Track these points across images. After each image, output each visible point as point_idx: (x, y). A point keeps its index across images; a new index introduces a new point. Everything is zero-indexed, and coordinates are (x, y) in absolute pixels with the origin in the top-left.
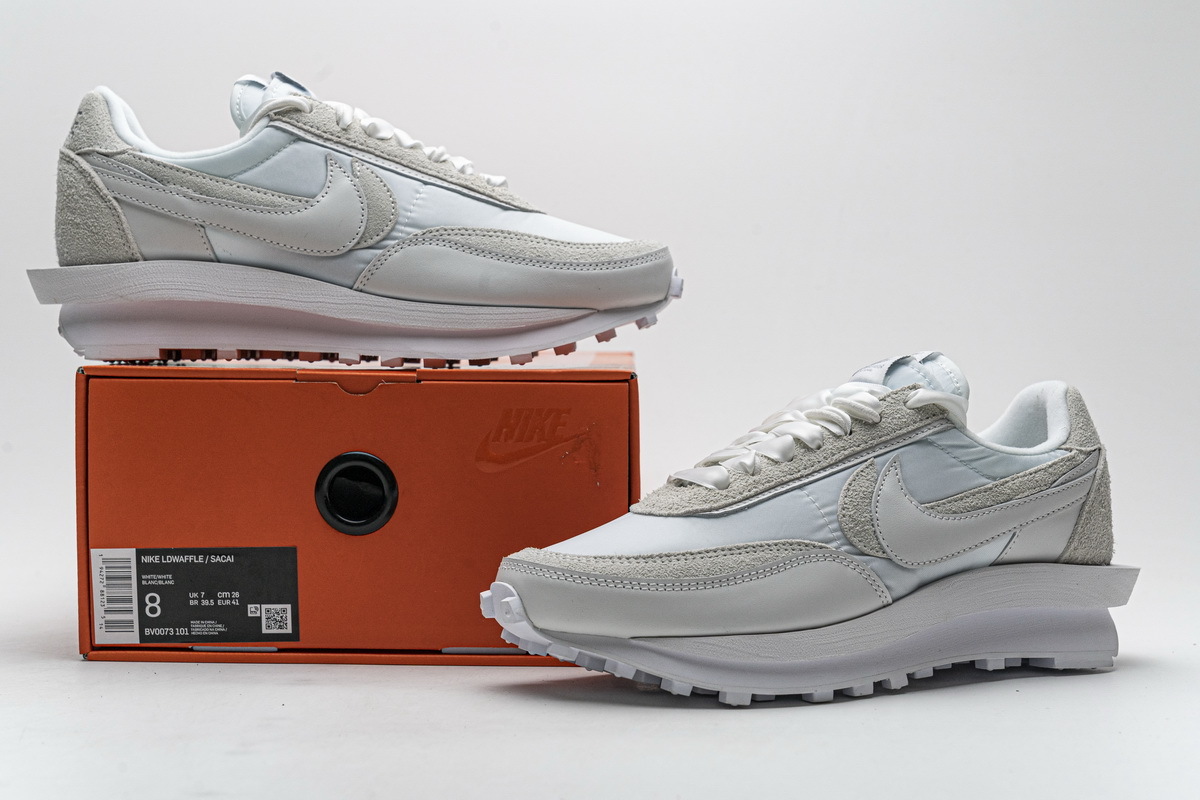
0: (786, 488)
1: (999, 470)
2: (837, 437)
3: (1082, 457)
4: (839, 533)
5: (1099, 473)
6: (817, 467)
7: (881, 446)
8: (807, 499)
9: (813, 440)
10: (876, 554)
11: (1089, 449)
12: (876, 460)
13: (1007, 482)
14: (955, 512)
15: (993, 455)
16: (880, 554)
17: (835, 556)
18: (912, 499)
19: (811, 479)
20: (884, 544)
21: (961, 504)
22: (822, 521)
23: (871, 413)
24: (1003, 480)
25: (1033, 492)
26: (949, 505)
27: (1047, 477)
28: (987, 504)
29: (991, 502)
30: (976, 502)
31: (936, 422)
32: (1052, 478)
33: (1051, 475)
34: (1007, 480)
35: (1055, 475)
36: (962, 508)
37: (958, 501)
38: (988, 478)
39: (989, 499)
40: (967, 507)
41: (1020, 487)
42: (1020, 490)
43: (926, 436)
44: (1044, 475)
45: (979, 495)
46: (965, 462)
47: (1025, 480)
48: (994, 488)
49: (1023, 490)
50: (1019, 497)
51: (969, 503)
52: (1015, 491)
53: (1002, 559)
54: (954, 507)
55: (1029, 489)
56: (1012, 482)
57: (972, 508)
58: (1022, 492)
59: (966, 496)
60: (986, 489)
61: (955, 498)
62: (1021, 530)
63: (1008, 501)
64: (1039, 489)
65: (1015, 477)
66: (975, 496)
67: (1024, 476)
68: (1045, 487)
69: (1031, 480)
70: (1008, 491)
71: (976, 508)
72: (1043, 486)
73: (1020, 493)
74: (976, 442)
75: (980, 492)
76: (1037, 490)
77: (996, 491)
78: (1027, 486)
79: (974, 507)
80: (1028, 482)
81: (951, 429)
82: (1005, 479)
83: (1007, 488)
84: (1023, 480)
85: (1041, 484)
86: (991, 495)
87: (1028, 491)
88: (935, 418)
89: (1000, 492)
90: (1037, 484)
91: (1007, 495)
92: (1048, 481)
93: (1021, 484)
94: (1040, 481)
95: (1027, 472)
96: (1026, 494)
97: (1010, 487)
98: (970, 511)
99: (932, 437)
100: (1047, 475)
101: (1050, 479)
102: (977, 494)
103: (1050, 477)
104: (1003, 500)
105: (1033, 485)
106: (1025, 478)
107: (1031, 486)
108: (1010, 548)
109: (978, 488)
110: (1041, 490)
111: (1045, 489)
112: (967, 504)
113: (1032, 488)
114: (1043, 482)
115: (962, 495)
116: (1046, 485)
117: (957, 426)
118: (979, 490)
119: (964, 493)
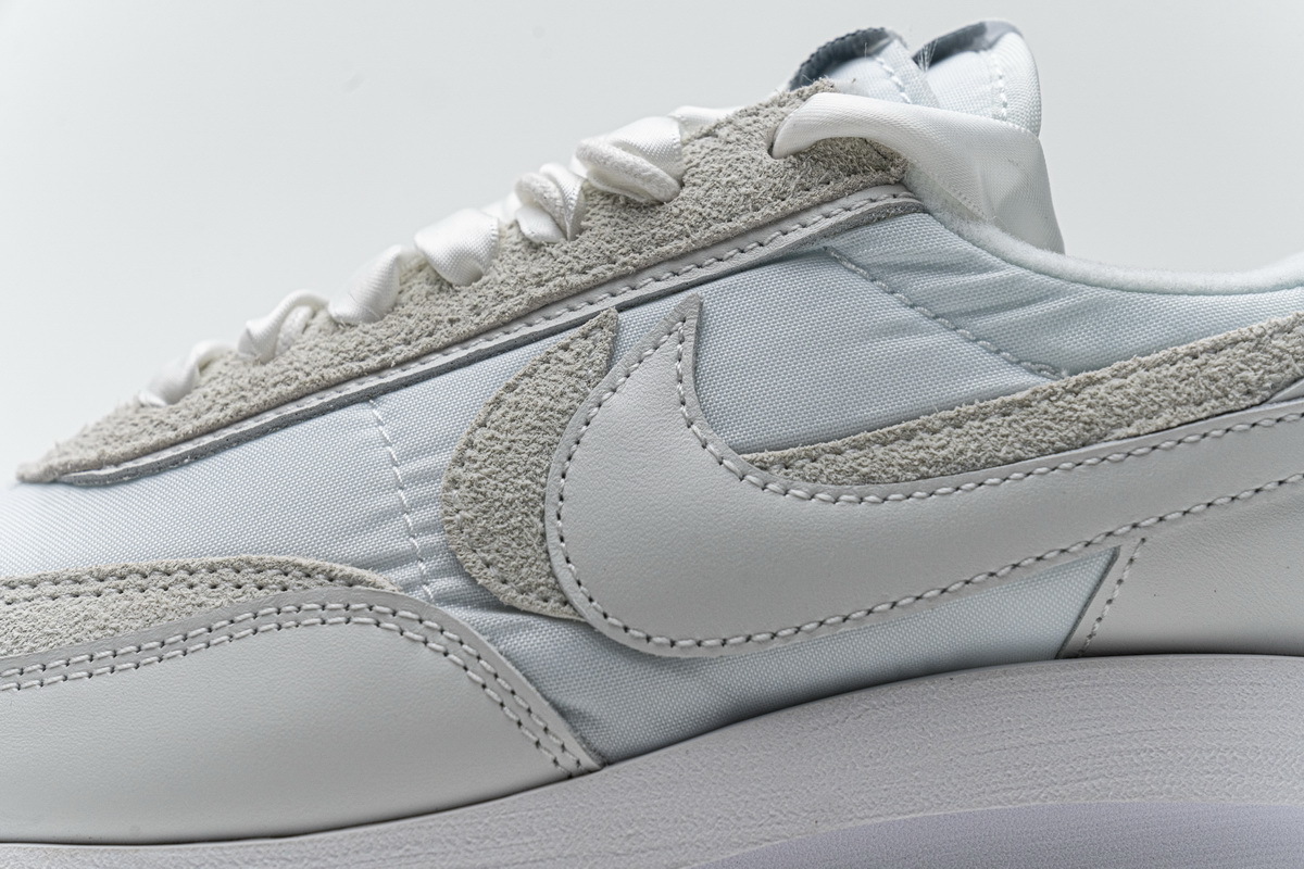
0: (332, 395)
1: (1076, 342)
2: (534, 246)
4: (433, 539)
6: (441, 338)
7: (657, 272)
8: (372, 433)
9: (460, 257)
10: (539, 606)
12: (621, 316)
13: (1100, 381)
14: (867, 479)
15: (1054, 294)
16: (550, 607)
17: (385, 610)
18: (708, 434)
19: (415, 369)
20: (566, 576)
21: (902, 452)
22: (387, 501)
23: (651, 179)
24: (1082, 376)
25: (1193, 414)
26: (856, 455)
27: (1260, 367)
28: (1001, 454)
29: (1018, 445)
30: (961, 446)
31: (853, 190)
32: (1281, 371)
33: (1281, 359)
34: (1099, 376)
35: (1297, 361)
36: (900, 465)
37: (892, 442)
38: (1032, 371)
39: (1011, 439)
40: (923, 461)
41: (1143, 400)
42: (1139, 407)
43: (812, 239)
44: (1252, 359)
45: (977, 423)
46: (951, 319)
47: (1165, 377)
48: (1039, 402)
49: (1152, 408)
50: (1132, 430)
51: (932, 450)
52: (1119, 411)
53: (1090, 636)
54: (869, 461)
55: (1175, 404)
56: (1116, 382)
57: (941, 464)
58: (1145, 413)
59: (923, 428)
60: (1010, 404)
61: (884, 435)
62: (1143, 540)
63: (1084, 445)
64: (1217, 404)
65: (1132, 364)
66: (960, 427)
67: (1165, 362)
68: (1244, 400)
69: (1189, 375)
70: (1091, 411)
71: (953, 466)
72: (1238, 395)
73: (1138, 417)
74: (994, 253)
75: (981, 416)
76: (1209, 408)
77: (1046, 412)
78: (1169, 395)
79: (947, 461)
80: (1176, 383)
81: (907, 210)
82: (1091, 373)
83: (1089, 400)
84: (1159, 376)
85: (1228, 389)
86: (1024, 424)
87: (1172, 411)
88: (854, 180)
89: (1060, 413)
90: (1213, 388)
91: (1085, 423)
92: (1259, 379)
93: (1147, 389)
94: (1229, 378)
95: (1182, 349)
96: (1160, 422)
97: (1102, 398)
98: (928, 477)
99: (838, 243)
100: (1264, 360)
101: (1270, 372)
102: (970, 422)
103: (1275, 365)
104: (1062, 440)
105: (1196, 390)
106: (1168, 369)
107: (1185, 396)
108: (1110, 601)
109: (977, 402)
110: (1225, 410)
111: (1244, 406)
112: (922, 454)
113: (1188, 401)
114: (1238, 383)
115: (912, 424)
116: (1248, 393)
117: (930, 204)
118: (981, 408)
119: (922, 417)
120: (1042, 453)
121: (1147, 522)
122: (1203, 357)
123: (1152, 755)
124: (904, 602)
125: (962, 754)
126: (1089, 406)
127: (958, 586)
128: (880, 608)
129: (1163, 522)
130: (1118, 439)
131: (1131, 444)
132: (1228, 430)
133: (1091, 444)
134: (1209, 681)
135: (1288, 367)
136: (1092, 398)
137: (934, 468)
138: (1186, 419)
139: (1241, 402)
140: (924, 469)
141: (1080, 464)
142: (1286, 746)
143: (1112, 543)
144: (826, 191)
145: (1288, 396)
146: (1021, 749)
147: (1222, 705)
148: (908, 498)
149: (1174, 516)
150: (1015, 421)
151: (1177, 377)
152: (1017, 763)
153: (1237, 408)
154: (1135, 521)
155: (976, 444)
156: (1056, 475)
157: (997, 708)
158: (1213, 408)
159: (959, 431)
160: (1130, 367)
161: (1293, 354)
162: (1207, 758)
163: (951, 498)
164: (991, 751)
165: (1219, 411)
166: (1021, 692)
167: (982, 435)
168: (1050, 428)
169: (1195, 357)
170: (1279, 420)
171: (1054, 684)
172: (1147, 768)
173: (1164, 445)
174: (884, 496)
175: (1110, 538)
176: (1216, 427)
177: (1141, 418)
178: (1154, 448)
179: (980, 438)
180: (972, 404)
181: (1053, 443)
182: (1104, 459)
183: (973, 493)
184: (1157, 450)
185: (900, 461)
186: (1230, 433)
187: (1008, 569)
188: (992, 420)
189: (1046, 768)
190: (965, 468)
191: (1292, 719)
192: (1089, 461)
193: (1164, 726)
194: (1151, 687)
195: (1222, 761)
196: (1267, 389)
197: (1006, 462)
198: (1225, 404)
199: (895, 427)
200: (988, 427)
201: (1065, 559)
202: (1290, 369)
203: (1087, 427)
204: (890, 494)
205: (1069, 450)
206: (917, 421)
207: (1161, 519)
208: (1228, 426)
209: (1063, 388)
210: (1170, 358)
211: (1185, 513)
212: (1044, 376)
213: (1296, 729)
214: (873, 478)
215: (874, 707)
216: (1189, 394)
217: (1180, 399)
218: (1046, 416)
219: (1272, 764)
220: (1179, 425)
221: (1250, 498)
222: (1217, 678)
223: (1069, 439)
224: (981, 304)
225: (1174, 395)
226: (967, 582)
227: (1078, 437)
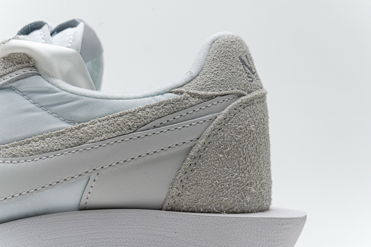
1: (81, 114)
3: (193, 101)
5: (220, 117)
11: (210, 93)
13: (86, 126)
14: (14, 156)
15: (76, 100)
21: (26, 147)
24: (81, 124)
25: (112, 135)
26: (12, 149)
27: (133, 121)
28: (54, 148)
29: (60, 145)
30: (43, 146)
31: (19, 69)
32: (140, 122)
33: (140, 119)
34: (86, 124)
35: (145, 119)
36: (24, 151)
37: (23, 145)
38: (68, 123)
39: (58, 143)
40: (31, 150)
41: (98, 131)
42: (96, 133)
43: (6, 84)
44: (131, 119)
45: (48, 139)
46: (45, 108)
47: (105, 124)
48: (67, 132)
49: (100, 134)
50: (93, 141)
51: (34, 147)
52: (90, 135)
53: (86, 204)
54: (16, 150)
55: (107, 132)
56: (91, 126)
57: (37, 151)
58: (98, 135)
59: (33, 140)
60: (59, 133)
61: (21, 142)
62: (98, 174)
63: (79, 145)
64: (119, 132)
65: (96, 120)
66: (44, 140)
67: (106, 120)
68: (128, 131)
69: (112, 124)
70: (82, 135)
71: (40, 152)
72: (126, 130)
73: (95, 137)
74: (58, 87)
75: (50, 137)
76: (117, 134)
77: (69, 135)
78: (105, 130)
79: (38, 150)
80: (108, 126)
81: (33, 75)
82: (83, 123)
83: (82, 131)
84: (103, 124)
85: (123, 128)
86: (62, 139)
87: (106, 134)
88: (19, 66)
89: (73, 135)
90: (119, 127)
91: (80, 138)
92: (133, 125)
93: (100, 128)
94: (124, 124)
95: (111, 116)
96: (102, 138)
97: (85, 131)
98: (33, 155)
99: (14, 84)
100: (135, 119)
101: (137, 123)
102: (47, 139)
103: (138, 121)
104: (73, 143)
105: (114, 128)
106: (106, 122)
107: (110, 130)
108: (89, 193)
109: (49, 132)
110: (122, 134)
111: (127, 133)
112: (31, 148)
113: (111, 131)
114: (126, 126)
115: (30, 139)
116: (130, 129)
117: (41, 73)
118: (50, 134)
119: (33, 137)
120: (67, 147)
121: (98, 168)
122: (116, 119)
123: (101, 240)
124: (23, 193)
125: (43, 240)
126: (82, 133)
127: (40, 188)
128: (16, 195)
129: (103, 168)
130: (89, 143)
131: (93, 145)
132: (123, 140)
133: (82, 145)
134: (120, 217)
135: (142, 121)
136: (83, 131)
137: (35, 152)
138: (110, 137)
139: (127, 132)
140: (31, 153)
141: (78, 151)
142: (143, 237)
143: (87, 175)
144: (11, 69)
145: (142, 130)
146: (61, 238)
147: (123, 225)
148: (25, 161)
149: (106, 166)
150: (60, 138)
151: (109, 124)
152: (60, 243)
153: (126, 133)
154: (94, 168)
155: (48, 145)
156: (70, 154)
157: (54, 226)
158: (118, 133)
159: (43, 141)
160: (95, 121)
161: (144, 117)
162: (118, 241)
163: (38, 161)
164: (52, 239)
165: (120, 134)
166: (62, 221)
167: (50, 142)
168: (69, 140)
169: (115, 118)
170: (138, 137)
171: (73, 219)
172: (100, 244)
173: (103, 145)
174: (18, 161)
175: (87, 173)
176: (119, 139)
177: (97, 137)
178: (100, 146)
179: (49, 143)
180: (48, 133)
181: (70, 145)
182: (85, 149)
183: (44, 160)
184: (101, 147)
185: (25, 151)
186: (123, 141)
187: (55, 183)
188: (53, 138)
189: (69, 244)
190: (44, 152)
191: (145, 229)
192: (80, 150)
193: (105, 231)
194: (102, 219)
195: (123, 242)
196: (135, 128)
197: (56, 150)
198: (122, 132)
199: (25, 140)
200: (52, 140)
201: (73, 180)
202: (143, 122)
203: (80, 140)
204: (20, 161)
205: (75, 146)
206: (32, 138)
207: (102, 168)
208: (122, 139)
209: (75, 128)
210: (107, 119)
211: (110, 166)
212: (72, 124)
213: (146, 232)
214: (16, 155)
215: (16, 226)
216: (111, 129)
217: (108, 131)
218: (69, 136)
219: (138, 243)
220: (108, 139)
221: (130, 161)
222: (122, 216)
223: (75, 143)
224: (54, 103)
225: (107, 130)
226: (43, 187)
227: (78, 143)
